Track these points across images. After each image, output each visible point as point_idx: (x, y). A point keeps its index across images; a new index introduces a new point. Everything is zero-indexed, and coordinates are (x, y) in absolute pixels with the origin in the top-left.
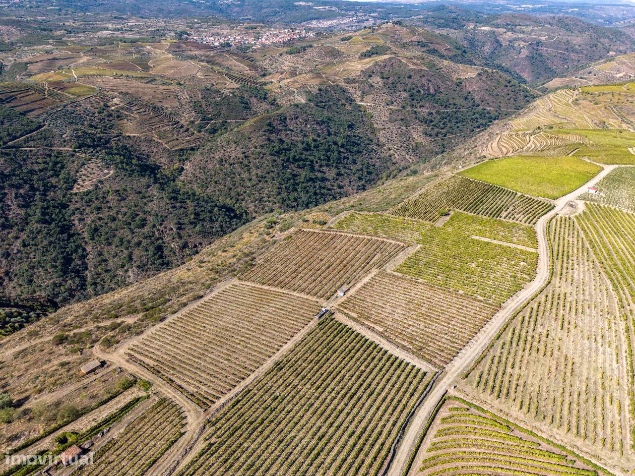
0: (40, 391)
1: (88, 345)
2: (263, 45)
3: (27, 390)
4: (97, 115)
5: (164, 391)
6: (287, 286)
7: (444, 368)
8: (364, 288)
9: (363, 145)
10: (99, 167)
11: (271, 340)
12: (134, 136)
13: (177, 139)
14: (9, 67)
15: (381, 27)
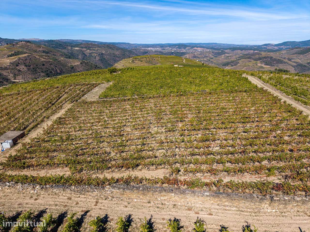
15: (18, 43)
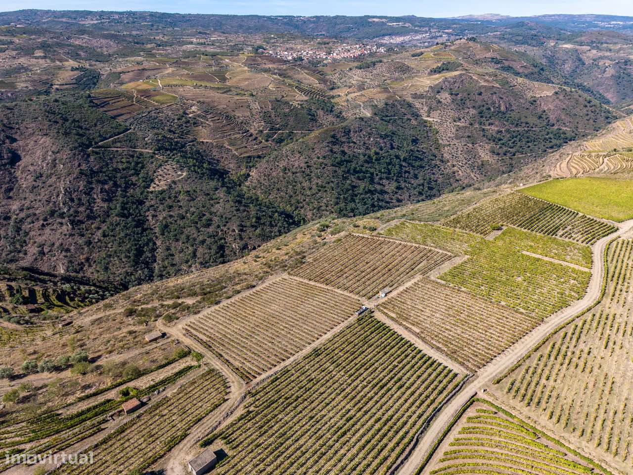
0: (111, 352)
1: (153, 319)
2: (334, 60)
3: (100, 351)
4: (176, 121)
5: (213, 364)
6: (332, 283)
7: (476, 372)
8: (406, 291)
9: (426, 160)
10: (174, 168)
11: (312, 330)
12: (207, 142)
13: (246, 147)
14: (105, 76)
15: (454, 43)
